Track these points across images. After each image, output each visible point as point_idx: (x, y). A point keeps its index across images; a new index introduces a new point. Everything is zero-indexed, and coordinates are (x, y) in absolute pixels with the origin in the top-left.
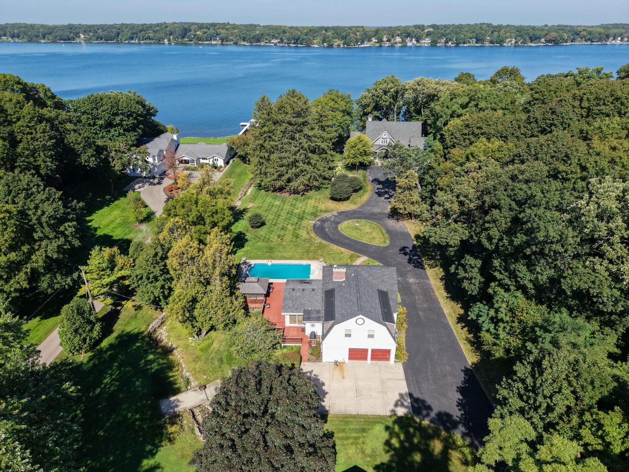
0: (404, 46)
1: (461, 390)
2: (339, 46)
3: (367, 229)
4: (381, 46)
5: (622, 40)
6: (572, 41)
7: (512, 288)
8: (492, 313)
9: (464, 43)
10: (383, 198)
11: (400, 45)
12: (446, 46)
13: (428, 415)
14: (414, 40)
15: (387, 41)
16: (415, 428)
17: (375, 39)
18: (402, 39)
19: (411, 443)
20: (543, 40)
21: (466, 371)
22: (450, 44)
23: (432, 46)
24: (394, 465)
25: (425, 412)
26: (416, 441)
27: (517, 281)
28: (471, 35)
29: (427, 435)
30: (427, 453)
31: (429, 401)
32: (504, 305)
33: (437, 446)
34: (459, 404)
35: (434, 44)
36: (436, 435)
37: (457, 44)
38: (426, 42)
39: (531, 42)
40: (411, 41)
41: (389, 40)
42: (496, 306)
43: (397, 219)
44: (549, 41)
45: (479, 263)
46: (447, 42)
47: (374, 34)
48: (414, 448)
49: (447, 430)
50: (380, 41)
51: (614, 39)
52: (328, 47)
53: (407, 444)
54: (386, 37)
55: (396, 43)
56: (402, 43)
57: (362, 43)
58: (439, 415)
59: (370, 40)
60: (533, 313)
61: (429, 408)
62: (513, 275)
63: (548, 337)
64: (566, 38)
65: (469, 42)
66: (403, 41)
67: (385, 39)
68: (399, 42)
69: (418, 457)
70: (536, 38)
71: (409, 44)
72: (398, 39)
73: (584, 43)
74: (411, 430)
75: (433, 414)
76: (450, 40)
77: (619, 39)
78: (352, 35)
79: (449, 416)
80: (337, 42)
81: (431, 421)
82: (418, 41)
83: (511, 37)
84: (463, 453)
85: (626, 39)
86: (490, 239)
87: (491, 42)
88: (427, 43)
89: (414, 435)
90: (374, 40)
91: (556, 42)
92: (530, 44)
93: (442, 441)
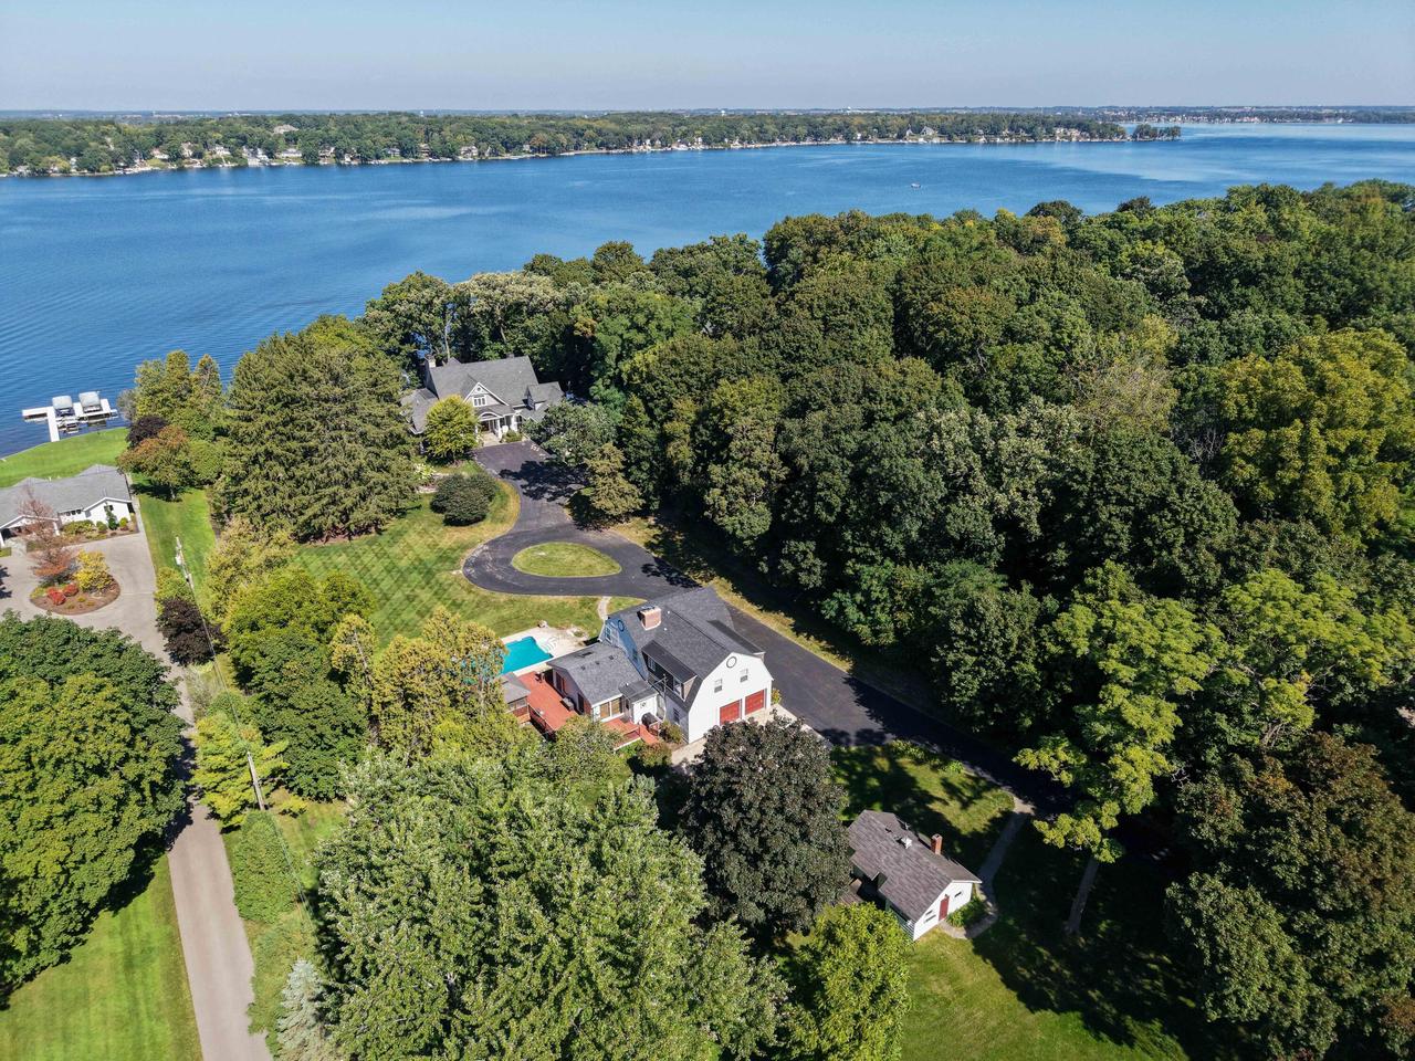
0: (242, 167)
1: (861, 702)
2: (65, 172)
3: (569, 558)
4: (181, 169)
5: (652, 144)
6: (576, 148)
7: (879, 558)
8: (859, 597)
9: (378, 158)
10: (544, 501)
11: (230, 165)
12: (339, 164)
13: (849, 741)
14: (260, 152)
15: (194, 156)
16: (848, 759)
17: (162, 152)
18: (231, 150)
19: (857, 774)
20: (526, 147)
21: (849, 681)
22: (348, 159)
23: (307, 165)
24: (858, 801)
25: (843, 740)
26: (859, 769)
27: (882, 548)
28: (387, 140)
29: (867, 759)
30: (878, 774)
31: (840, 727)
32: (875, 582)
33: (882, 763)
34: (872, 717)
35: (310, 161)
36: (872, 754)
37: (364, 161)
38: (291, 156)
39: (507, 152)
40: (255, 154)
41: (198, 155)
42: (864, 587)
43: (596, 528)
44: (538, 150)
45: (812, 545)
46: (339, 156)
47: (153, 140)
48: (863, 777)
49: (879, 744)
50: (176, 156)
51: (641, 143)
52: (31, 176)
53: (854, 777)
54: (189, 147)
55: (219, 160)
56: (233, 161)
57: (130, 163)
58: (859, 734)
59: (147, 156)
60: (913, 577)
61: (844, 734)
62: (878, 542)
63: (951, 591)
64: (565, 143)
65: (388, 156)
66: (235, 156)
67: (187, 152)
68: (227, 160)
69: (874, 782)
70: (515, 145)
71: (253, 162)
72: (221, 152)
73: (596, 151)
74: (846, 762)
75: (853, 738)
76: (345, 152)
77: (648, 142)
78: (92, 144)
79: (869, 731)
80: (57, 164)
81: (857, 744)
82: (270, 155)
83: (467, 143)
84: (910, 755)
85: (658, 142)
86: (829, 508)
87: (432, 154)
88: (295, 159)
89: (853, 766)
90: (158, 155)
91: (551, 151)
92: (507, 156)
93: (883, 757)
